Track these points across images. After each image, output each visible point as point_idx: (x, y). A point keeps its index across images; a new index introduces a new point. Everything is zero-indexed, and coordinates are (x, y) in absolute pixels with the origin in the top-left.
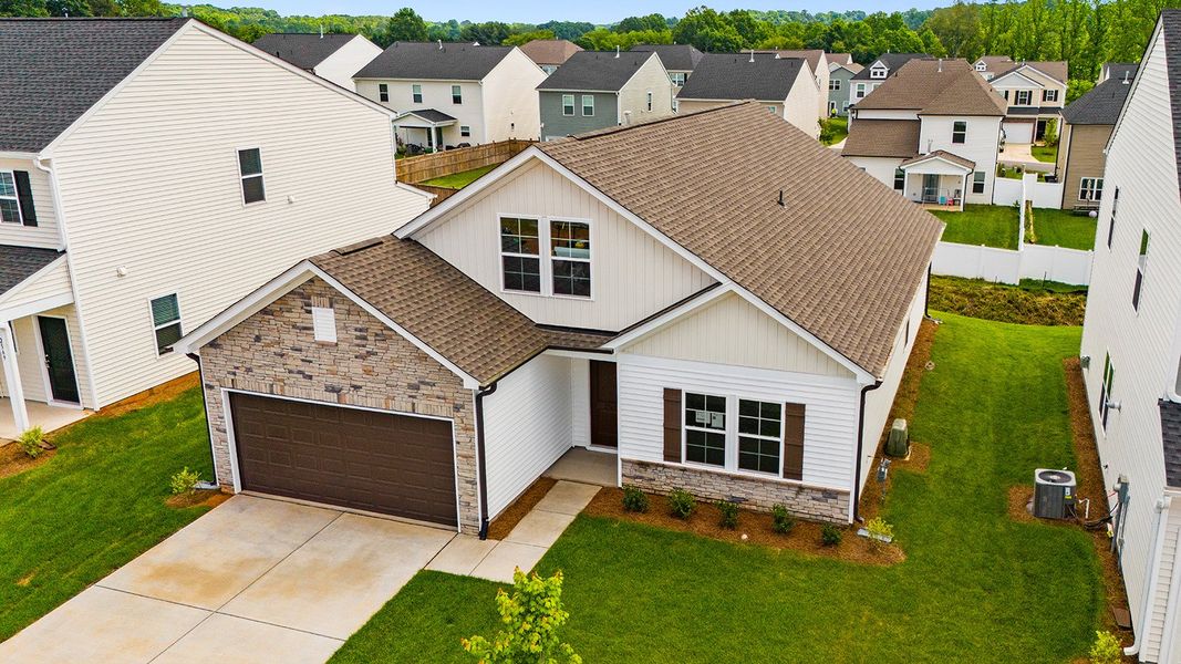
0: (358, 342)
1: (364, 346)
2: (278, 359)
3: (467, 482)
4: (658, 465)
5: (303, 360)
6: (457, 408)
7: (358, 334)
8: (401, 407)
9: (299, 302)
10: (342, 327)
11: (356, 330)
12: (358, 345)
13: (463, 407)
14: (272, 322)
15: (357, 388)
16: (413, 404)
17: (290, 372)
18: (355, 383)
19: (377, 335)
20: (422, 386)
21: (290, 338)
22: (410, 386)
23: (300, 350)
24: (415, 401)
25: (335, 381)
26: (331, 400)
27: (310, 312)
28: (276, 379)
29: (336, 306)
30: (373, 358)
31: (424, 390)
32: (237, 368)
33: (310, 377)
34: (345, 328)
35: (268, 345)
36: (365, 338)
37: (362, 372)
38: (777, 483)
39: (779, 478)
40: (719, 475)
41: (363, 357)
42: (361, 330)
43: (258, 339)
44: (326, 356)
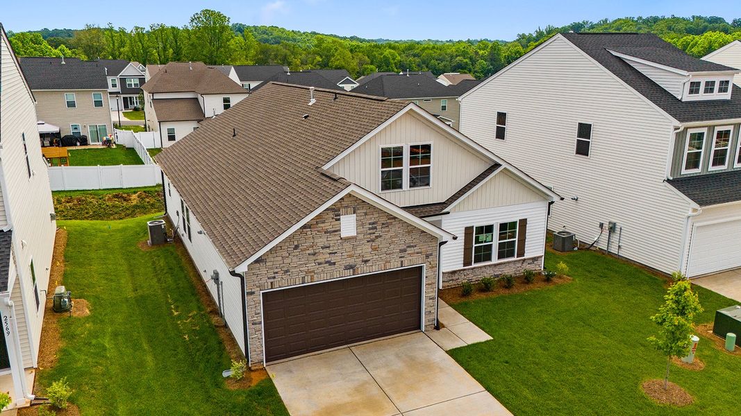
0: (371, 231)
1: (374, 233)
2: (312, 258)
3: (430, 299)
4: (462, 270)
5: (330, 253)
6: (427, 257)
7: (371, 226)
8: (394, 266)
9: (331, 215)
10: (360, 224)
11: (370, 224)
12: (370, 234)
13: (431, 255)
14: (309, 233)
15: (366, 261)
16: (402, 262)
17: (319, 264)
18: (365, 259)
19: (383, 224)
20: (408, 249)
21: (322, 241)
22: (401, 251)
23: (329, 247)
24: (402, 259)
25: (351, 261)
26: (348, 275)
27: (339, 220)
28: (308, 272)
29: (358, 212)
30: (379, 239)
31: (410, 251)
32: (277, 273)
33: (334, 264)
34: (363, 225)
35: (305, 250)
36: (376, 228)
37: (370, 250)
38: (515, 261)
39: (515, 258)
40: (489, 266)
41: (373, 241)
42: (373, 223)
43: (296, 247)
44: (347, 246)
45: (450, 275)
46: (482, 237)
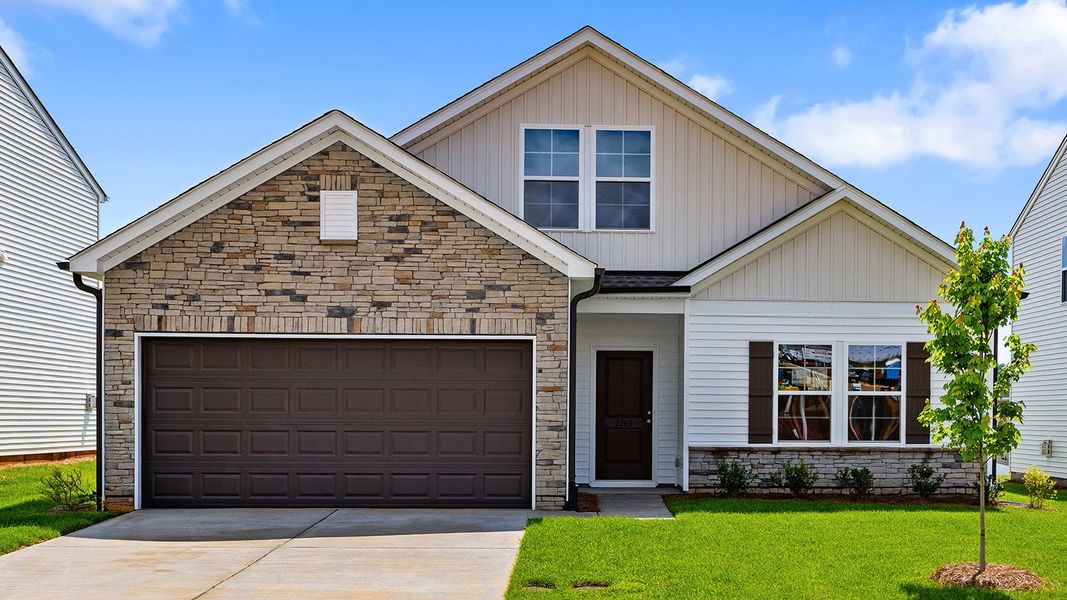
0: (393, 236)
1: (401, 242)
2: (251, 276)
3: (552, 429)
4: (740, 450)
5: (294, 273)
6: (541, 319)
7: (393, 224)
8: (454, 327)
9: (299, 185)
10: (366, 216)
11: (391, 219)
12: (392, 242)
13: (551, 316)
14: (248, 220)
15: (381, 305)
16: (473, 321)
17: (269, 293)
18: (376, 299)
19: (424, 223)
20: (489, 293)
21: (273, 243)
22: (471, 294)
23: (291, 257)
24: (476, 316)
25: (344, 300)
26: (337, 329)
27: (317, 199)
28: (243, 308)
29: (363, 186)
30: (416, 258)
31: (493, 297)
32: (172, 297)
33: (304, 299)
34: (373, 218)
35: (235, 256)
36: (404, 230)
37: (392, 280)
38: (900, 451)
40: (824, 451)
41: (398, 258)
42: (399, 218)
43: (218, 247)
44: (334, 260)
45: (711, 458)
46: (800, 373)
